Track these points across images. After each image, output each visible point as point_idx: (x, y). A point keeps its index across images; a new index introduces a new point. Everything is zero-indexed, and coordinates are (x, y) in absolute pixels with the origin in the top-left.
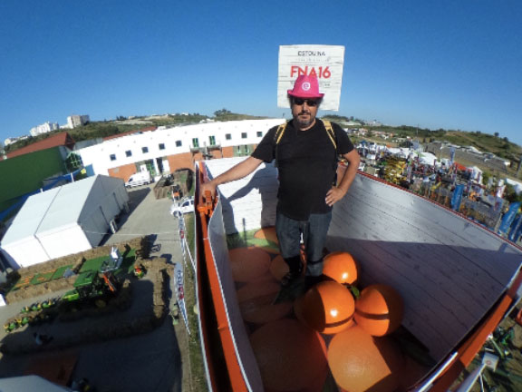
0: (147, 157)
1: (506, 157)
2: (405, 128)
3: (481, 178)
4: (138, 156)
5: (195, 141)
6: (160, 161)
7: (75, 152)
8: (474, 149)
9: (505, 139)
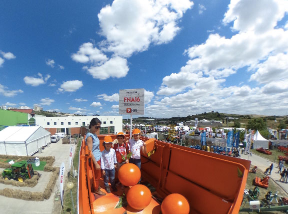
0: (62, 127)
1: (220, 120)
2: (173, 118)
3: (212, 131)
4: (59, 126)
5: (84, 123)
6: (67, 129)
7: (33, 117)
8: (205, 121)
9: (217, 113)
